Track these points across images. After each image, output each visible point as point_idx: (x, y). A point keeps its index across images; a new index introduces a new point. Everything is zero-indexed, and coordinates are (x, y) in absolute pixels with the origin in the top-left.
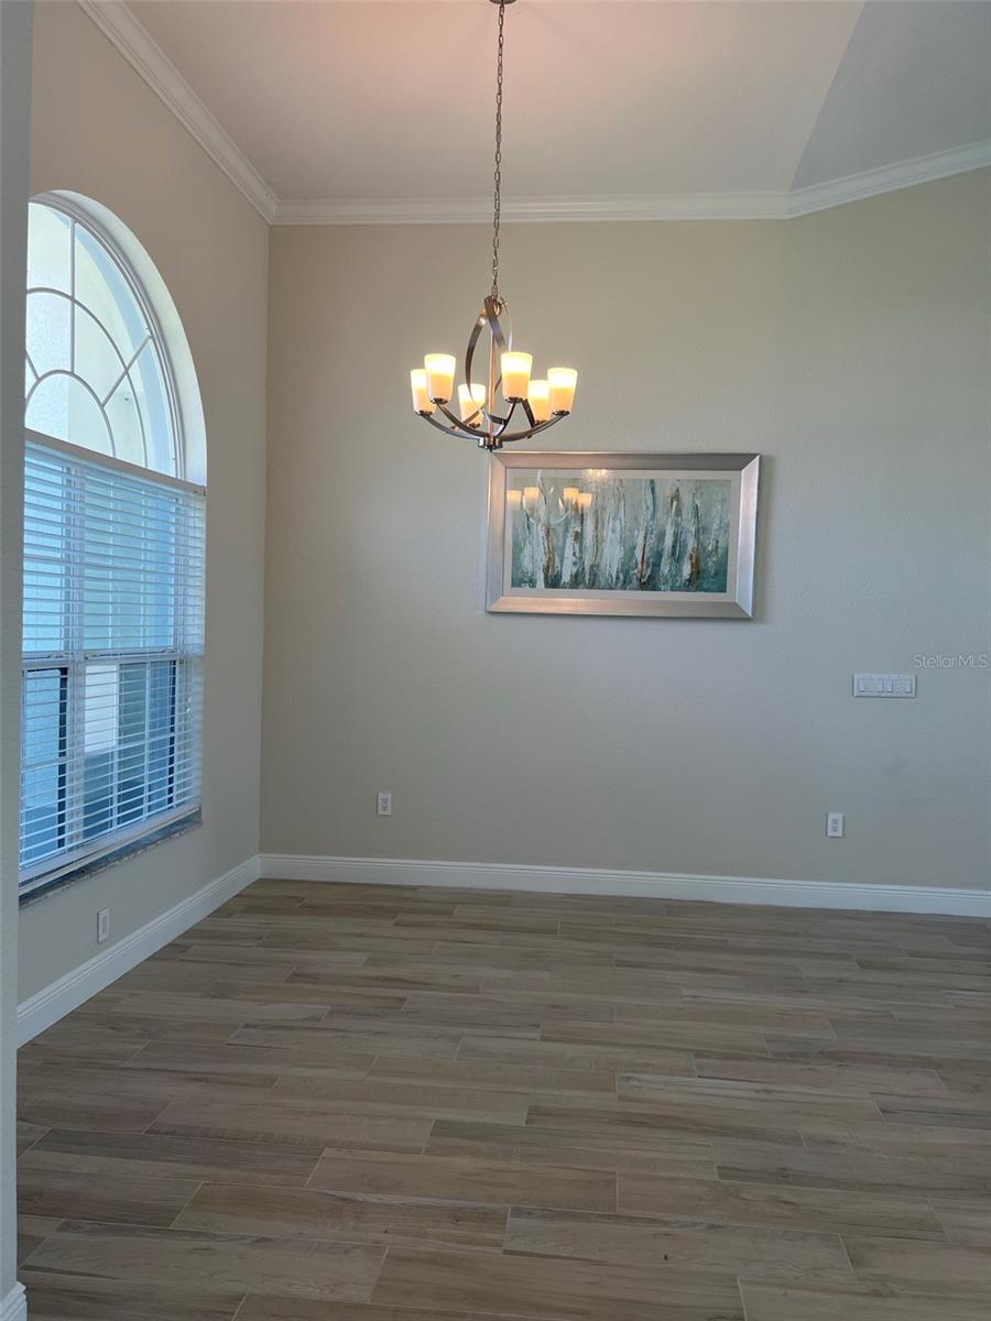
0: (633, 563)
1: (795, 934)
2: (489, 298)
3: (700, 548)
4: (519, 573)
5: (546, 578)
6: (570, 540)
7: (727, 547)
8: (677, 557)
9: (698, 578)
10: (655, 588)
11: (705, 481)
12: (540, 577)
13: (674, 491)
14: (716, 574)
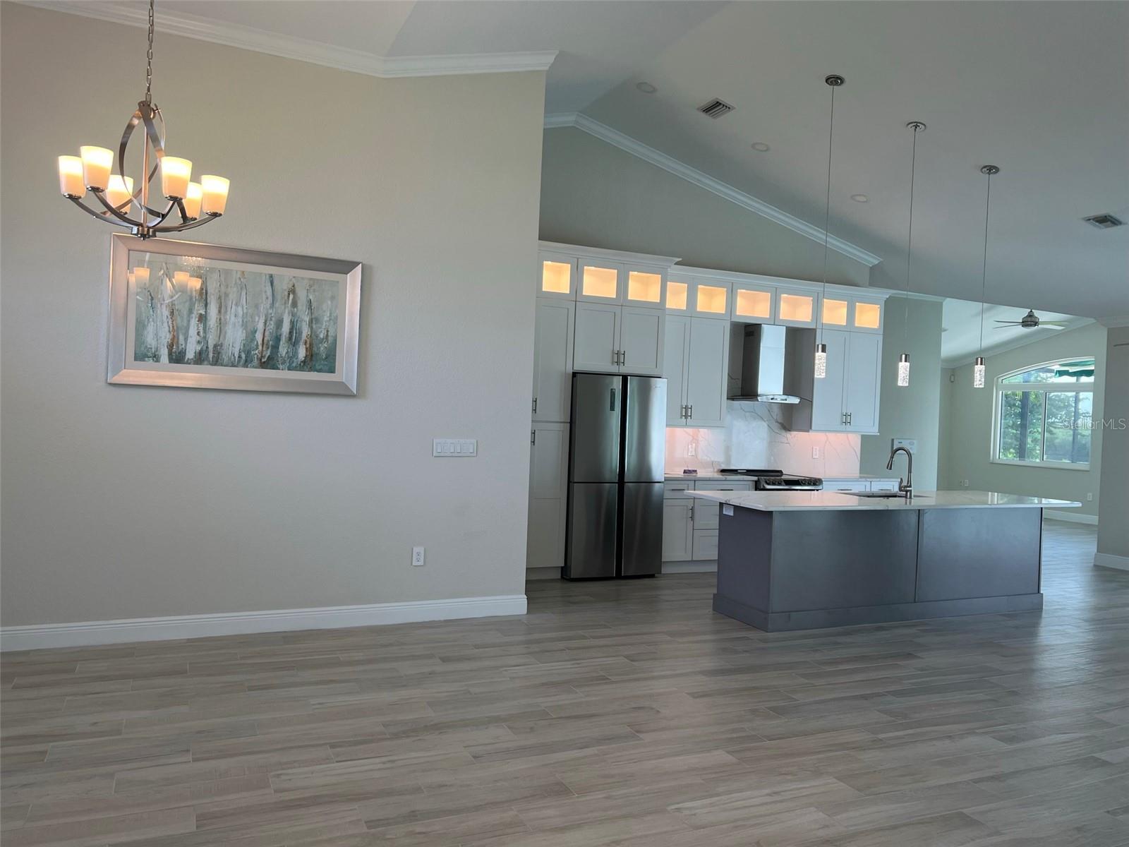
0: (254, 345)
1: (391, 645)
2: (142, 102)
3: (313, 335)
4: (143, 349)
5: (170, 354)
6: (194, 321)
7: (336, 336)
8: (293, 340)
9: (311, 360)
10: (274, 367)
11: (318, 280)
12: (164, 353)
13: (290, 286)
14: (326, 358)
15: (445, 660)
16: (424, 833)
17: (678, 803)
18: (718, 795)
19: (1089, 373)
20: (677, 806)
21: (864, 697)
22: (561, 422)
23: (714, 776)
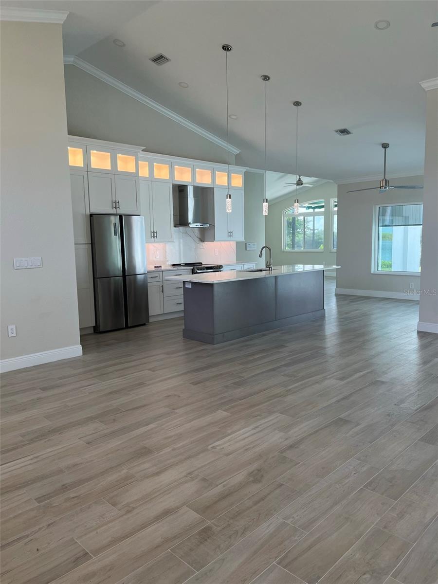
15: (44, 389)
16: (76, 497)
17: (212, 444)
18: (229, 435)
19: (323, 207)
20: (212, 446)
21: (273, 370)
22: (86, 244)
23: (223, 425)
